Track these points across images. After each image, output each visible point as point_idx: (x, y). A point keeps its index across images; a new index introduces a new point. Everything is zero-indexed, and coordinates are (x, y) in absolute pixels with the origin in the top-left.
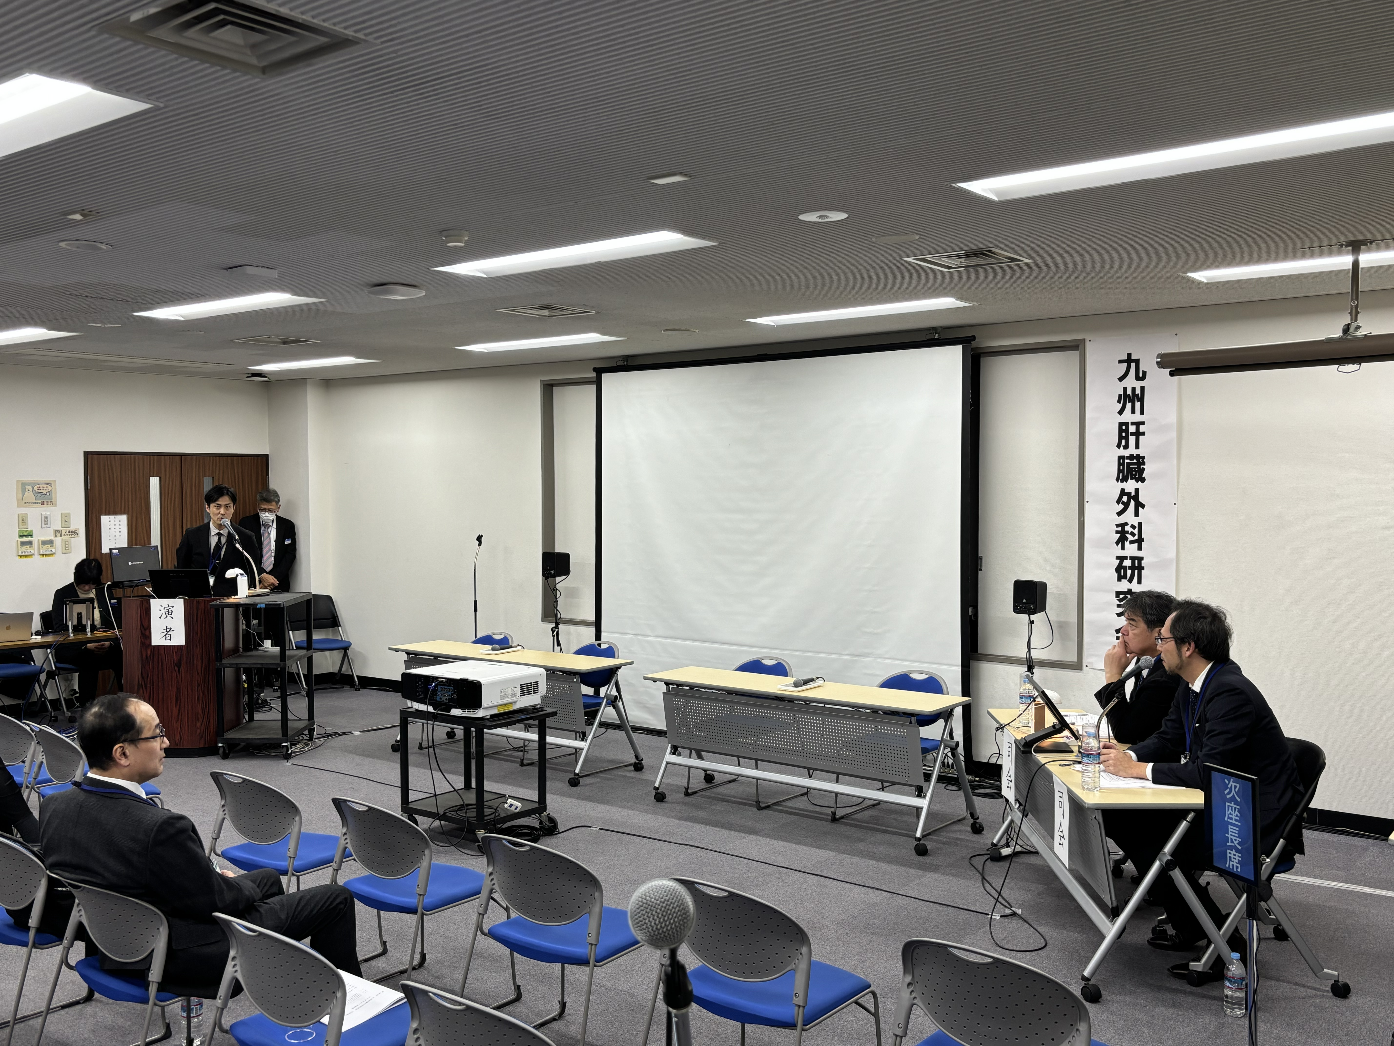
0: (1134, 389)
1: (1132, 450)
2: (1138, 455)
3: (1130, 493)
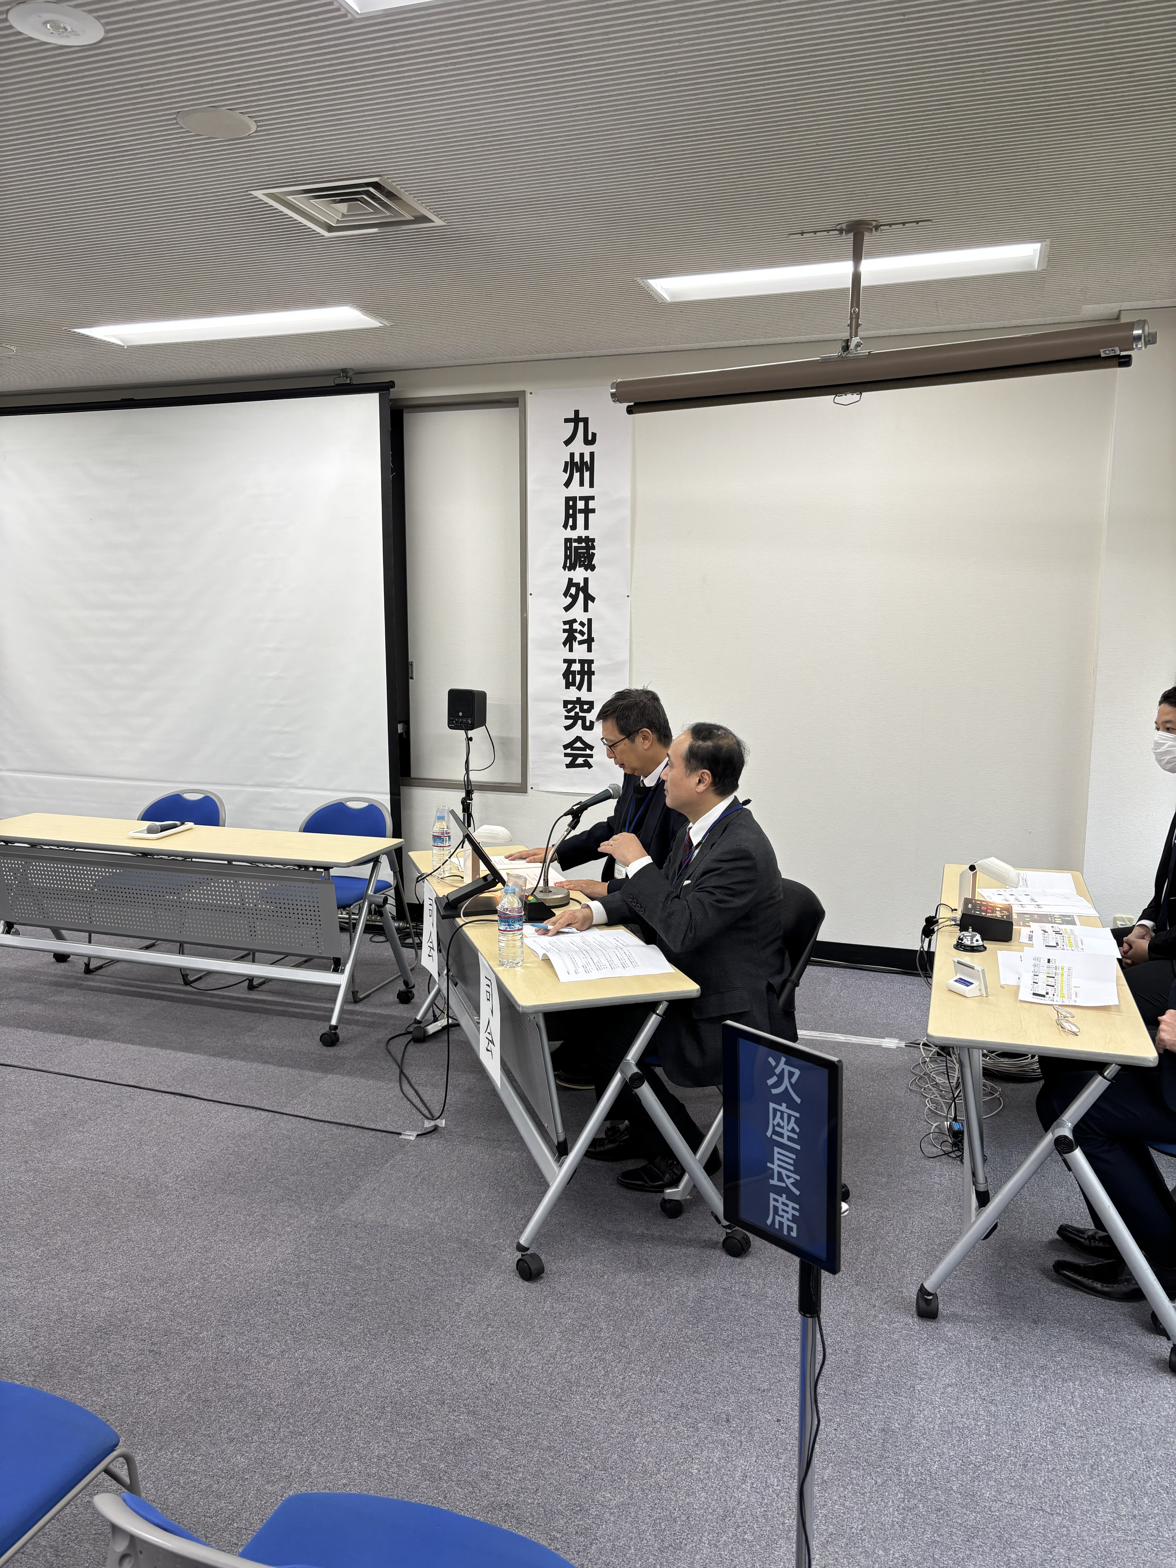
0: (582, 455)
1: (580, 532)
2: (587, 537)
3: (579, 584)
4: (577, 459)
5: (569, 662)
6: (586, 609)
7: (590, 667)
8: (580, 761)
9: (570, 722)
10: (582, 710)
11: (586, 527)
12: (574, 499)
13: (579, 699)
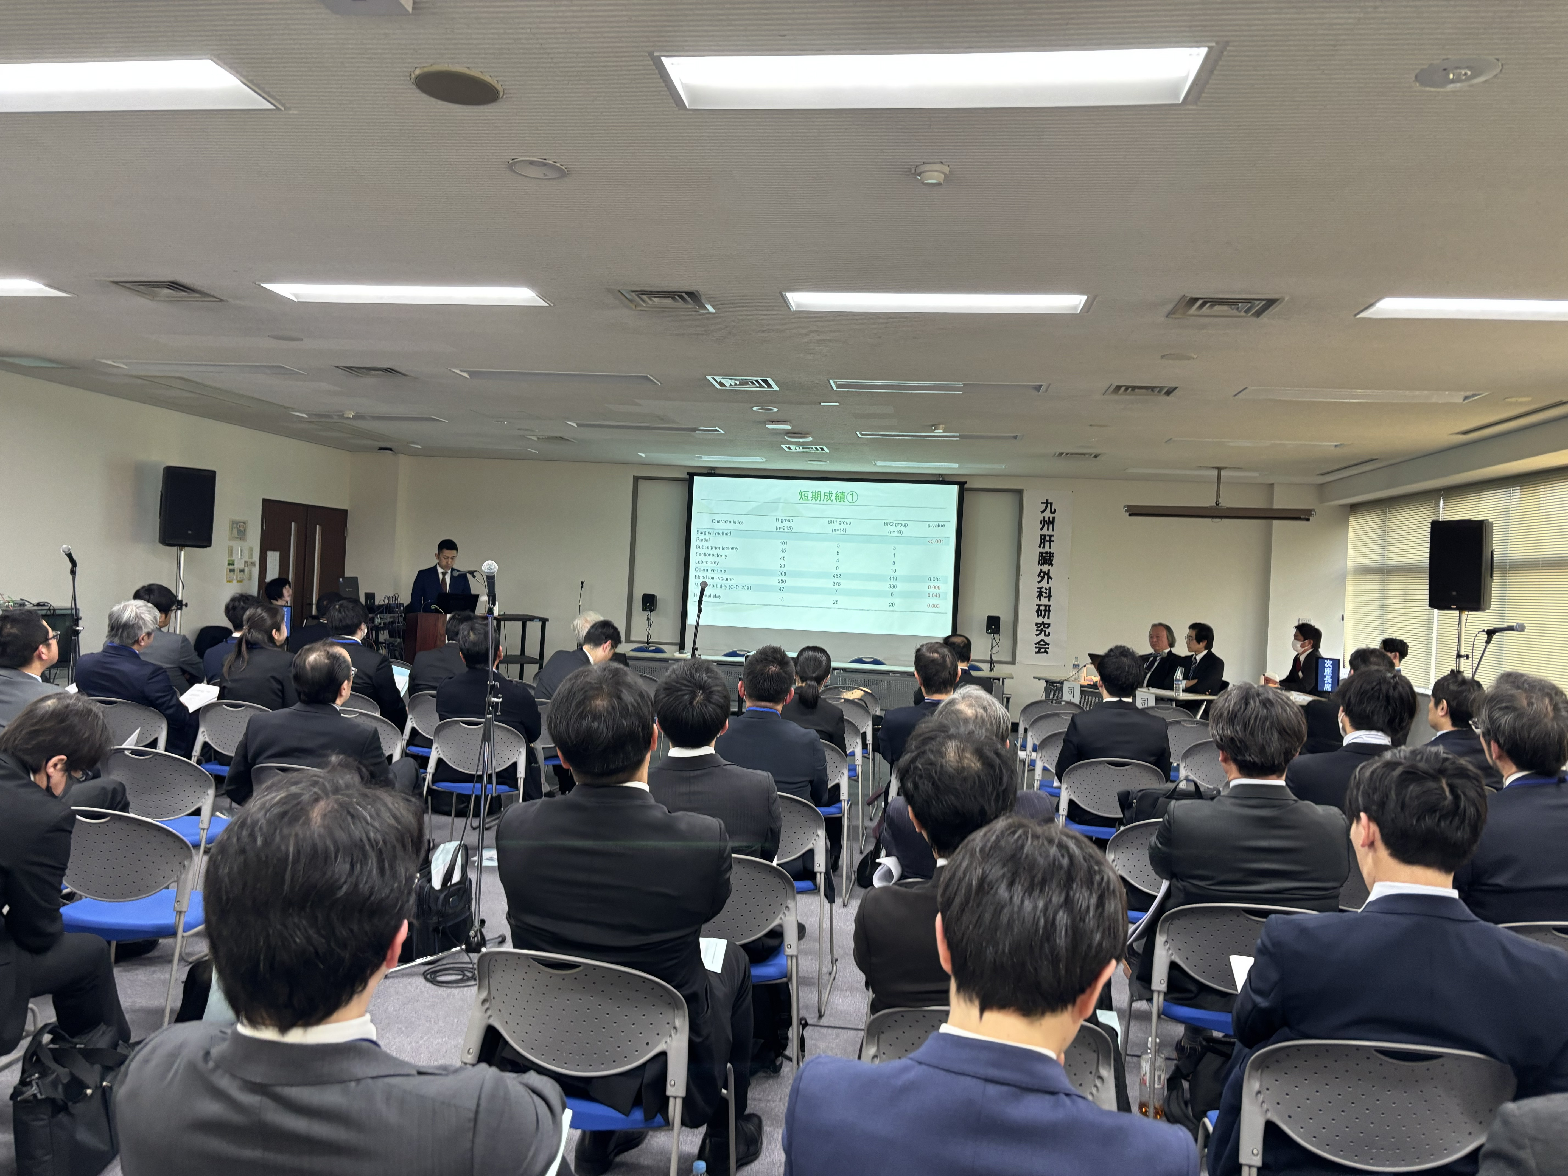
0: (1049, 518)
1: (1047, 549)
2: (1050, 552)
3: (1045, 572)
4: (1047, 519)
5: (1039, 606)
6: (1048, 583)
7: (1049, 608)
8: (1043, 650)
9: (1038, 632)
10: (1044, 627)
11: (1050, 547)
12: (1045, 536)
13: (1043, 623)
